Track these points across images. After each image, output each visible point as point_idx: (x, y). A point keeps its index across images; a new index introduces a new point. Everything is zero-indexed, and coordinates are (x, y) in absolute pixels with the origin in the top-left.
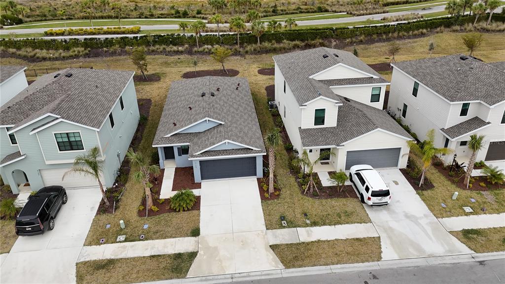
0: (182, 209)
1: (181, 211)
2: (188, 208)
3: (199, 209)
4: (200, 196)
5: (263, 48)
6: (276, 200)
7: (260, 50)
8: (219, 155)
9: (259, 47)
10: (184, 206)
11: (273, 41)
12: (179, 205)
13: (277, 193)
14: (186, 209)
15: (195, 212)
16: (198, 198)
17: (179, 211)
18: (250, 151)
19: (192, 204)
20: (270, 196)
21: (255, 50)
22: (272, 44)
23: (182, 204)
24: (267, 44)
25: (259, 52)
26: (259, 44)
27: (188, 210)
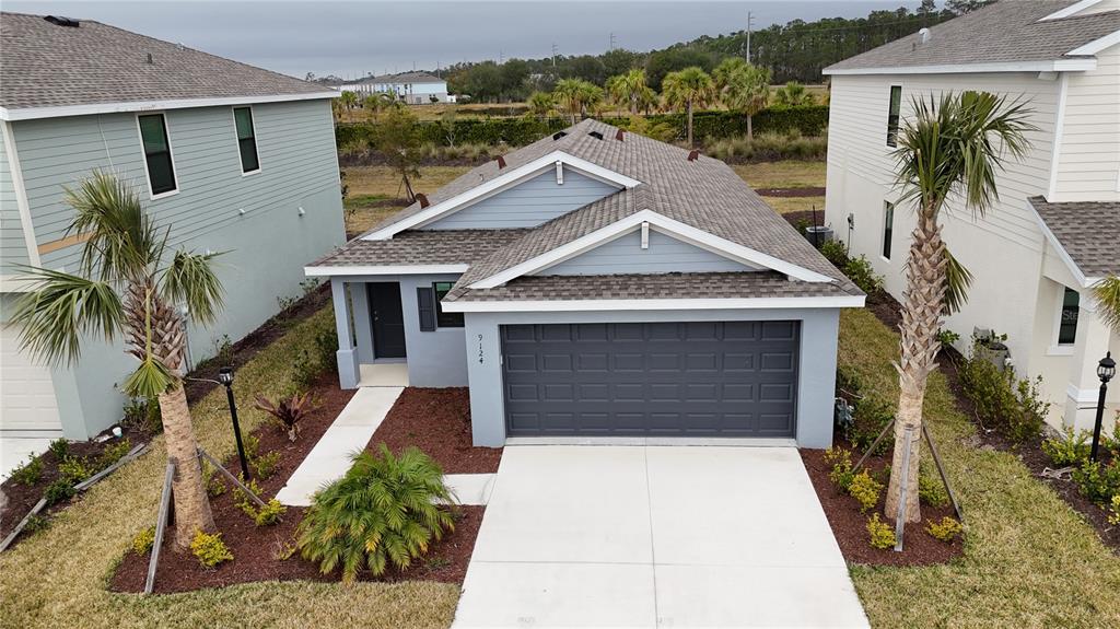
0: (353, 563)
1: (349, 577)
2: (390, 564)
3: (459, 579)
4: (481, 510)
5: (762, 148)
6: (946, 570)
7: (753, 153)
8: (599, 295)
9: (753, 145)
10: (370, 546)
11: (794, 131)
12: (342, 539)
13: (944, 528)
14: (379, 567)
15: (429, 591)
16: (471, 518)
17: (337, 574)
18: (772, 283)
19: (420, 538)
20: (906, 541)
21: (738, 152)
22: (789, 139)
23: (357, 530)
24: (772, 138)
25: (749, 157)
26: (749, 137)
27: (393, 572)
